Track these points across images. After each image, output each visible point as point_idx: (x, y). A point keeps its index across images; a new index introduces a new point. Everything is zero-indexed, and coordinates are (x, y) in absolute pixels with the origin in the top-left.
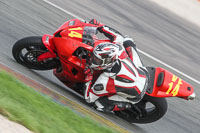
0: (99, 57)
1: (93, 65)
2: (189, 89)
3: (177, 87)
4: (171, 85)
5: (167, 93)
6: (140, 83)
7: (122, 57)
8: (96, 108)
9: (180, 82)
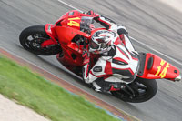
0: (96, 42)
1: (91, 50)
2: (175, 72)
3: (165, 70)
4: (159, 68)
5: (156, 75)
6: (133, 65)
7: (116, 42)
8: (94, 89)
9: (167, 66)
